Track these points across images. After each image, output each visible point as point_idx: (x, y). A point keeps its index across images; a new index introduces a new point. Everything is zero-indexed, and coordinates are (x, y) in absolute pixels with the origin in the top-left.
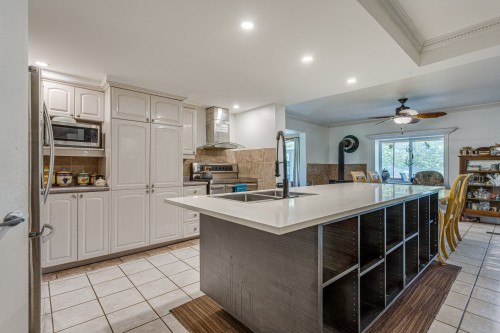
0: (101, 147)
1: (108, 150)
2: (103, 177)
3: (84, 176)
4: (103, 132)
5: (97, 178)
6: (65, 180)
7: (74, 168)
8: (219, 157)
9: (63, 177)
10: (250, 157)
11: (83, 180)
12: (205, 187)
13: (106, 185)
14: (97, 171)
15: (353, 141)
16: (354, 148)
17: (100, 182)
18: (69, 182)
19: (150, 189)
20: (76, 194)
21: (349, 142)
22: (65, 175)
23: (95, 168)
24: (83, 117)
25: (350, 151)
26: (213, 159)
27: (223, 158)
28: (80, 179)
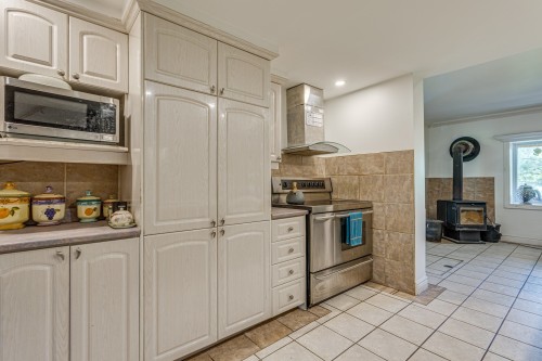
0: (121, 143)
1: (136, 151)
2: (127, 206)
3: (89, 202)
4: (127, 115)
5: (116, 207)
6: (50, 213)
7: (71, 186)
8: (305, 168)
9: (45, 207)
10: (357, 166)
11: (88, 212)
12: (303, 218)
13: (133, 224)
14: (115, 192)
15: (471, 146)
16: (474, 155)
17: (122, 216)
18: (58, 216)
19: (218, 227)
20: (65, 250)
21: (467, 147)
22: (49, 201)
23: (112, 186)
24: (85, 80)
25: (467, 159)
26: (297, 170)
27: (310, 168)
28: (82, 210)
